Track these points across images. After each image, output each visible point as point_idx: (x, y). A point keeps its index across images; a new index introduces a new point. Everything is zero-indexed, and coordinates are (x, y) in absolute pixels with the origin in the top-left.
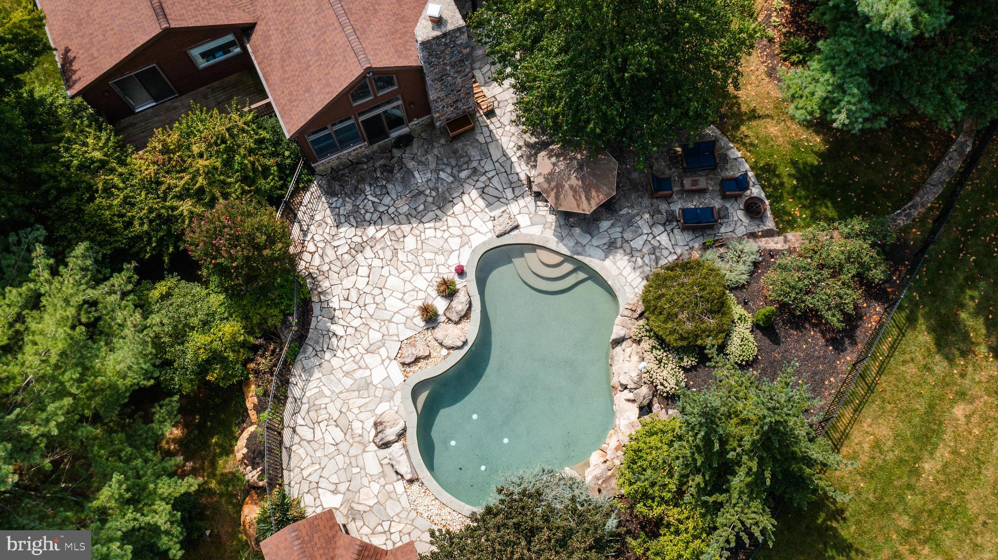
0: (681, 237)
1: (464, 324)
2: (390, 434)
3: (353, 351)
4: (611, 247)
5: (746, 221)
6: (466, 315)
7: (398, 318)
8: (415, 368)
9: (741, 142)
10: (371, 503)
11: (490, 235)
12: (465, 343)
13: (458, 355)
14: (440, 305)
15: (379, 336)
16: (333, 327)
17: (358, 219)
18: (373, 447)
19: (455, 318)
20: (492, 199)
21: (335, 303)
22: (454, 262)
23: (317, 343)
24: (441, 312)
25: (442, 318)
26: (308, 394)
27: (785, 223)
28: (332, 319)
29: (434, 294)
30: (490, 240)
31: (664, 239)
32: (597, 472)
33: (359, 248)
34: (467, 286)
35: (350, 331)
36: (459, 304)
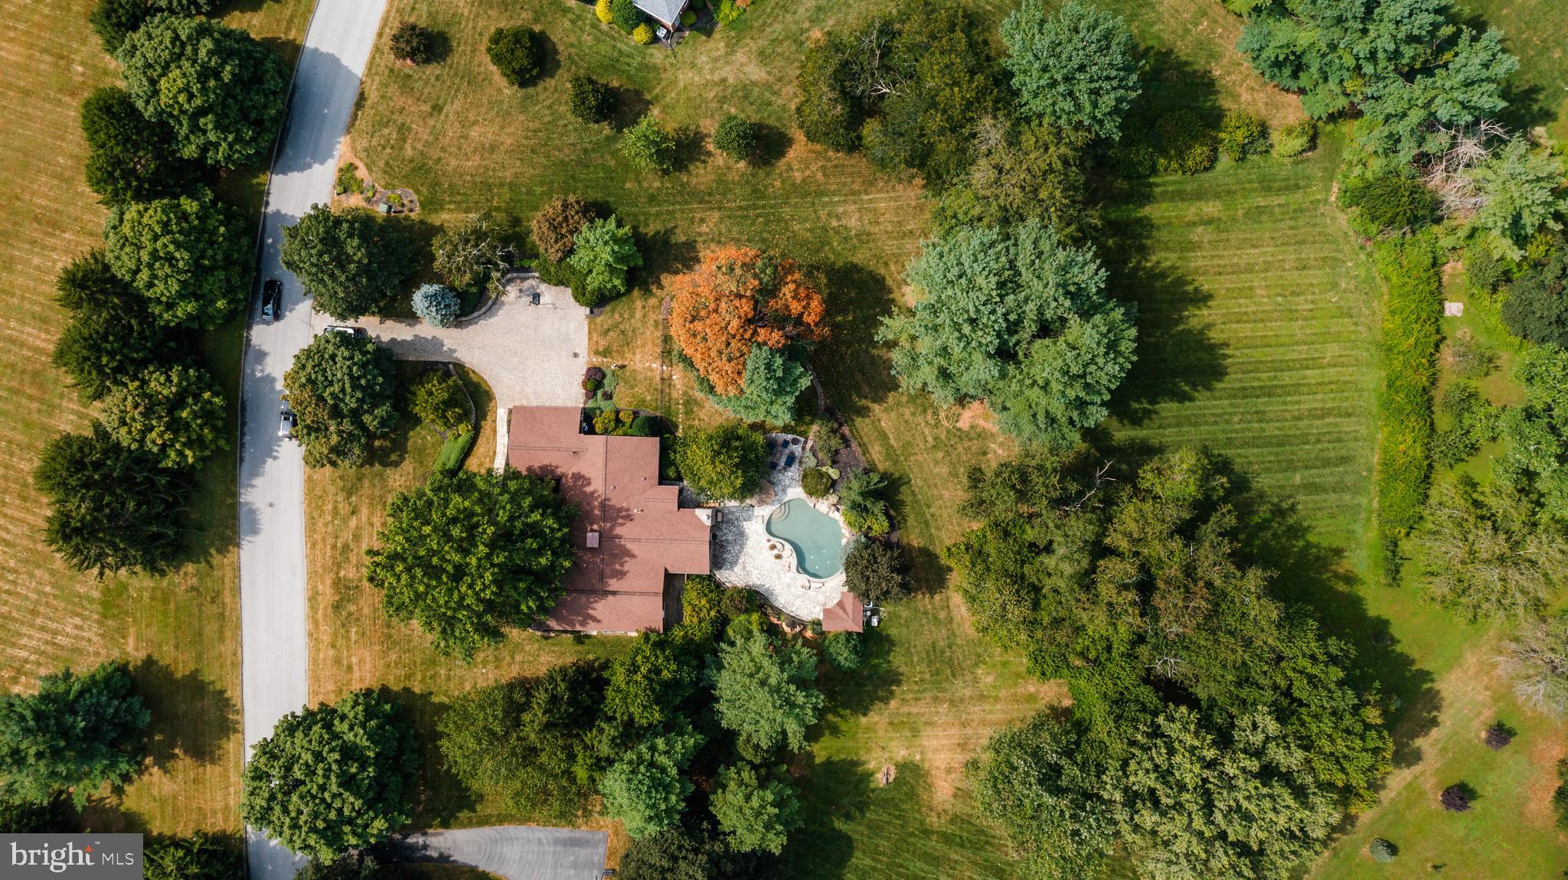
0: (792, 469)
1: (786, 547)
2: (807, 584)
3: (777, 584)
4: (784, 491)
5: (797, 446)
6: (783, 546)
7: (774, 566)
8: (791, 569)
9: (771, 431)
10: (824, 599)
11: (761, 526)
12: (792, 551)
13: (794, 554)
14: (776, 552)
15: (776, 574)
16: (766, 587)
17: (734, 563)
18: (808, 591)
19: (782, 550)
20: (749, 519)
21: (758, 583)
22: (764, 541)
23: (768, 594)
25: (780, 553)
26: (783, 603)
28: (763, 586)
29: (771, 552)
31: (790, 474)
32: (847, 532)
33: (744, 567)
34: (774, 541)
35: (769, 583)
36: (779, 546)
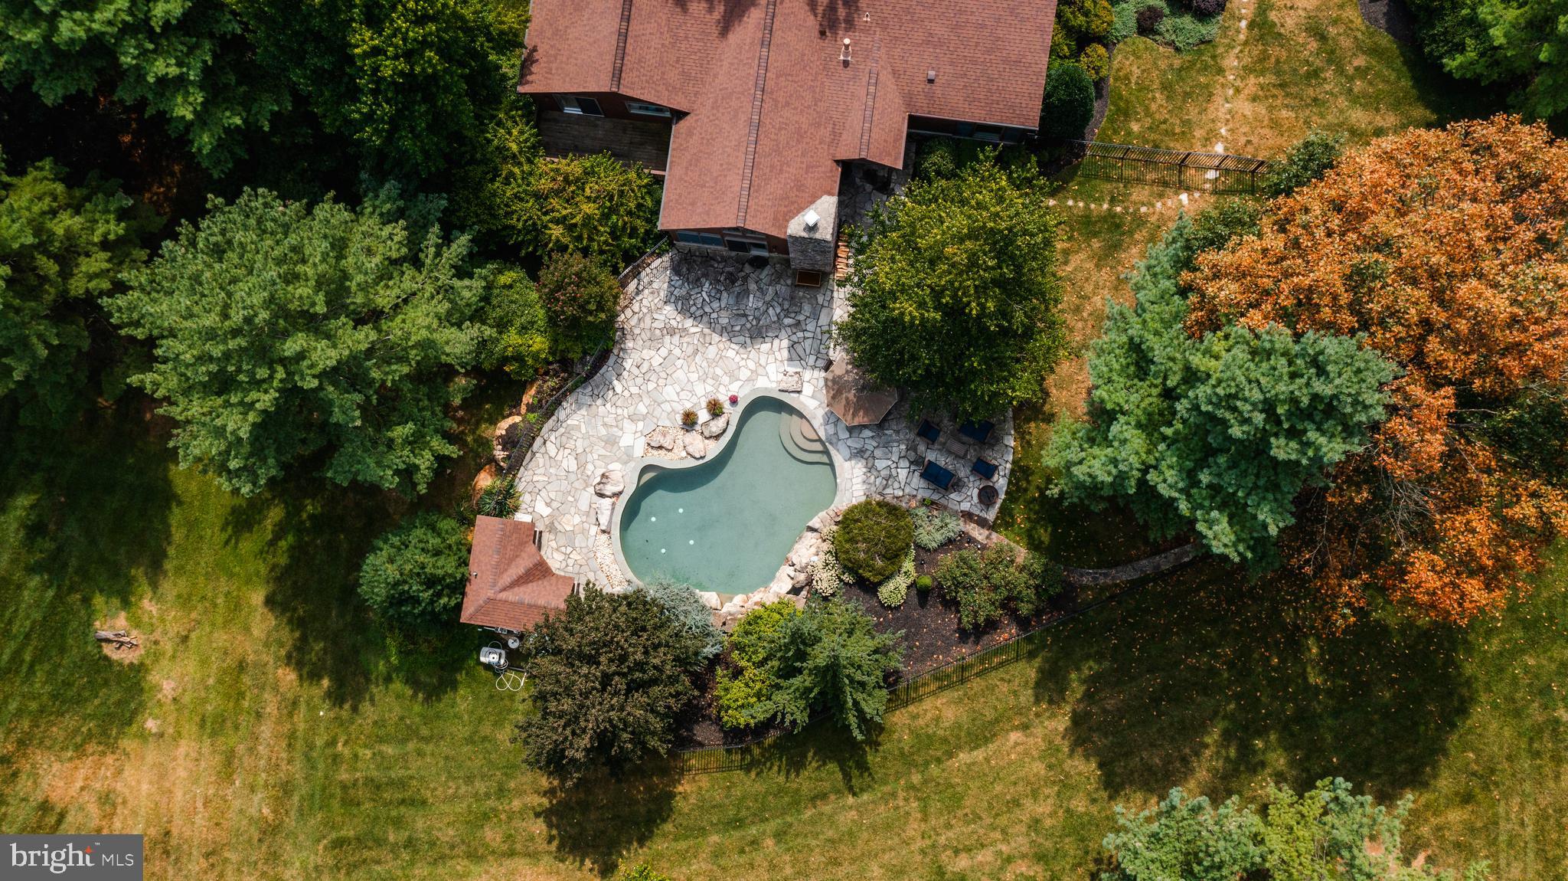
0: (917, 481)
1: (711, 443)
2: (609, 489)
3: (619, 411)
4: (859, 453)
5: (976, 499)
6: (717, 437)
7: (667, 407)
8: (655, 452)
9: (1022, 435)
10: (568, 528)
11: (774, 385)
12: (702, 458)
13: (693, 463)
14: (703, 416)
15: (645, 411)
16: (615, 382)
17: (684, 305)
18: (591, 490)
19: (707, 433)
20: (795, 354)
21: (628, 364)
22: (734, 389)
23: (597, 387)
24: (700, 422)
25: (698, 427)
26: (569, 422)
27: (1004, 521)
28: (619, 375)
29: (704, 404)
30: (771, 390)
31: (903, 474)
32: (733, 610)
33: (672, 332)
34: (733, 414)
35: (626, 393)
36: (717, 425)
